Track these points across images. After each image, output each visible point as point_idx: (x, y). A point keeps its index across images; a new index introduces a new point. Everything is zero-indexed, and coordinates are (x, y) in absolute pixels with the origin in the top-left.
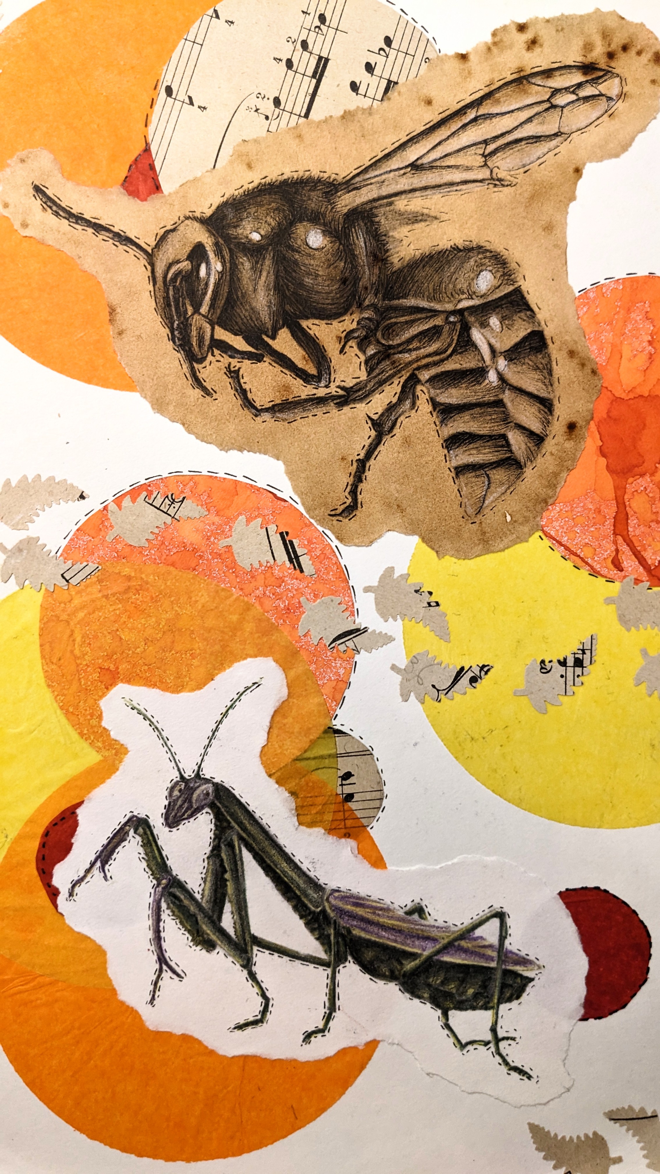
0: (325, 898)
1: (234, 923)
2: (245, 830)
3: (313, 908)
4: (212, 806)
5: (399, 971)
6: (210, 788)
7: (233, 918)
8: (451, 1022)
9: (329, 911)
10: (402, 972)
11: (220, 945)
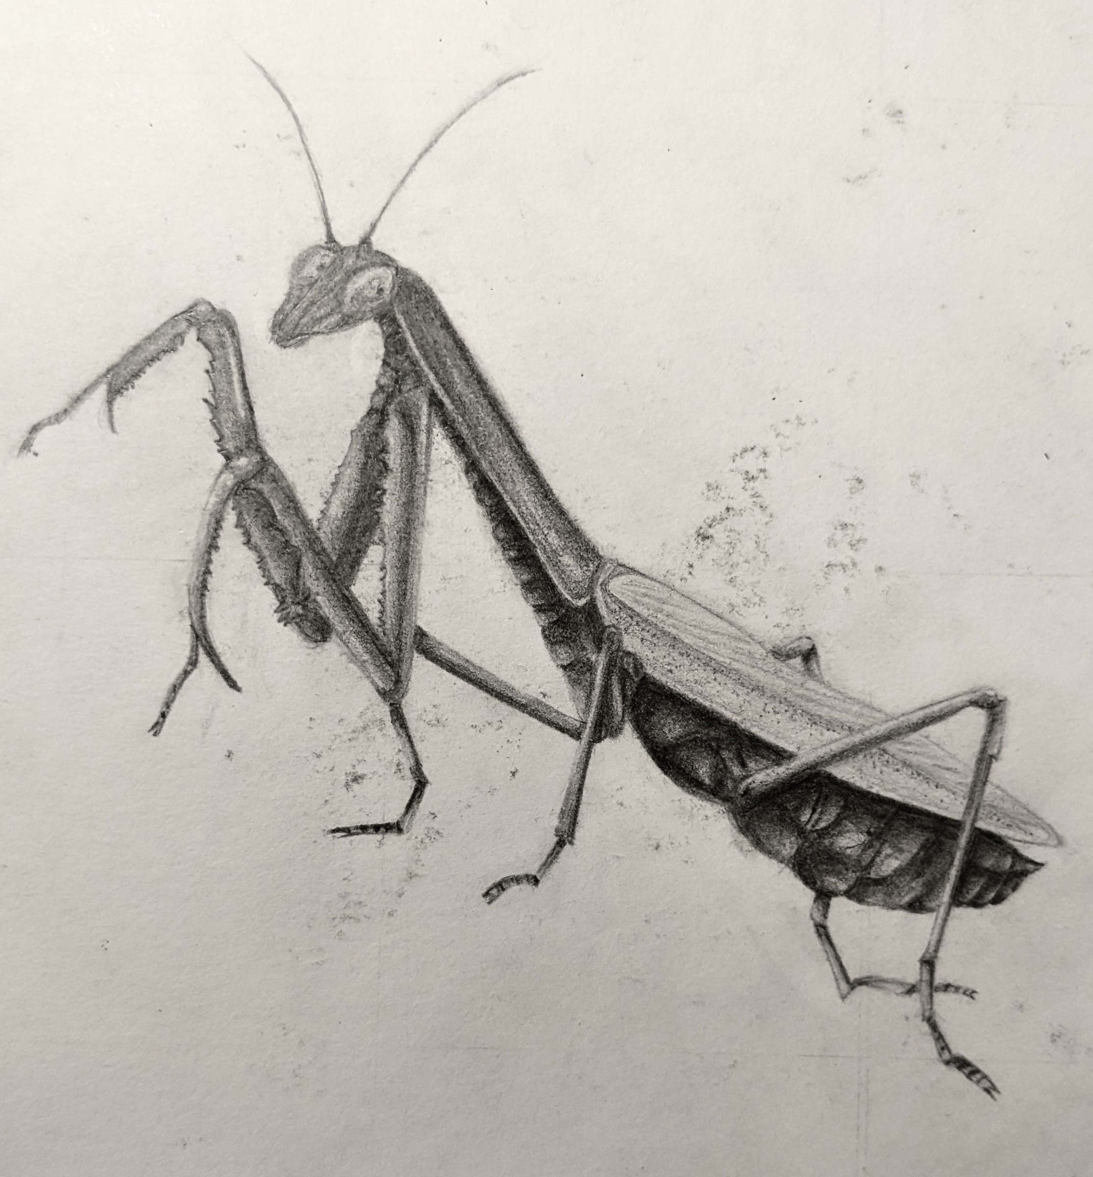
0: (601, 580)
1: (383, 593)
2: (448, 387)
3: (567, 595)
4: (384, 317)
5: (737, 781)
6: (387, 276)
7: (382, 579)
8: (832, 925)
9: (603, 611)
10: (743, 786)
11: (340, 636)
